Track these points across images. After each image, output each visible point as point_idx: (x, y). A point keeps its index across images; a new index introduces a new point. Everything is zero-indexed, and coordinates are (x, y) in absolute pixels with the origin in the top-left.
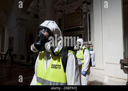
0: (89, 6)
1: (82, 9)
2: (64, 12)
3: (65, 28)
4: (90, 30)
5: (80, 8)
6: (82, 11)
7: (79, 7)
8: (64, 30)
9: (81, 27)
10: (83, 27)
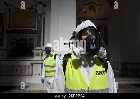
0: (45, 8)
1: (37, 9)
2: (9, 5)
3: (10, 27)
4: (44, 35)
5: (34, 8)
6: (36, 11)
7: (32, 6)
8: (8, 29)
9: (33, 29)
10: (36, 29)
